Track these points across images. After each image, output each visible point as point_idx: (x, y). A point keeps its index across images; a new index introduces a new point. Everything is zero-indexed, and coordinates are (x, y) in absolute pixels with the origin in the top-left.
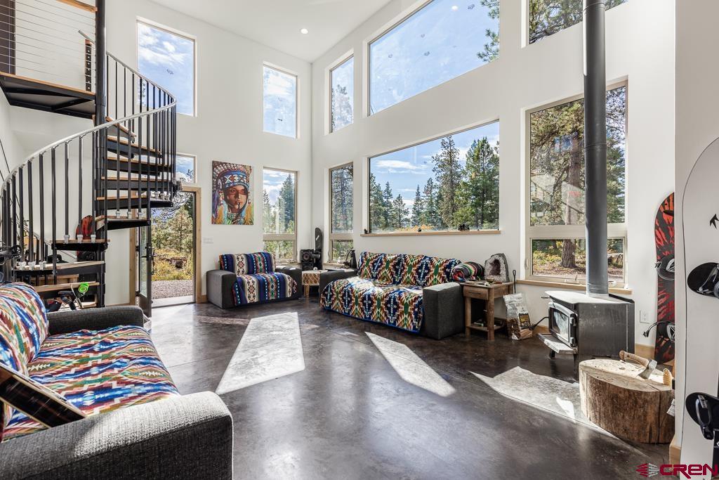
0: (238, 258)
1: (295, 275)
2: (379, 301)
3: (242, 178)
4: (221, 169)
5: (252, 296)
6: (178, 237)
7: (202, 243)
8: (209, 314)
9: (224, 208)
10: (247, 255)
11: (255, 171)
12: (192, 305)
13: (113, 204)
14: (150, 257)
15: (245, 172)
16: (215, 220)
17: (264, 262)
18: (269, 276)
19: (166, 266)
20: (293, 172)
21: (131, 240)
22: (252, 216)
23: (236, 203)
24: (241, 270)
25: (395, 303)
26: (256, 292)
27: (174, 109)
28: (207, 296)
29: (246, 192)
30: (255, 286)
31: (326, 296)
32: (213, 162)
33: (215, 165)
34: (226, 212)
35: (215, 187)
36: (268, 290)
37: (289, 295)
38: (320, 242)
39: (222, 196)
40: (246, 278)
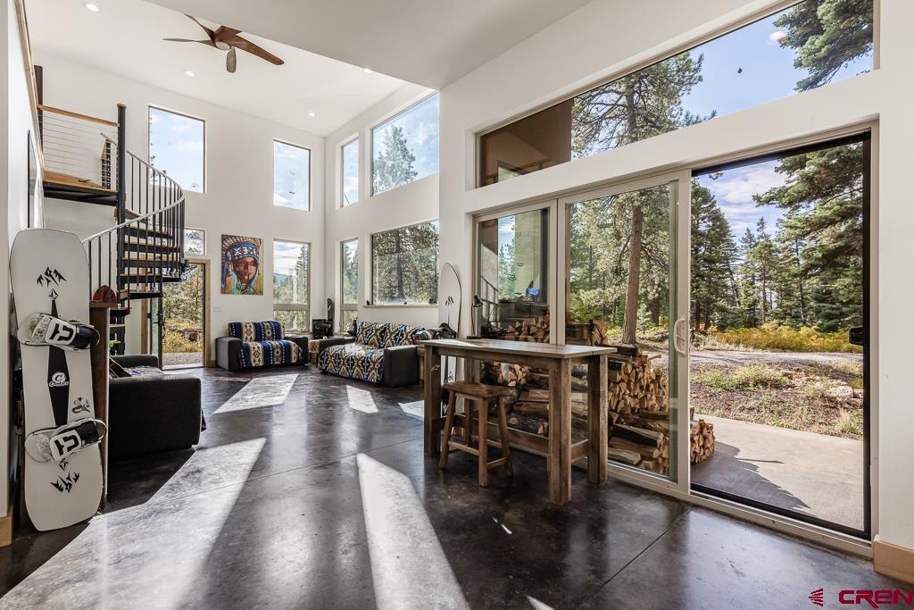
0: (246, 326)
1: (302, 342)
2: (358, 360)
3: (252, 251)
4: (230, 242)
5: (257, 361)
6: (193, 304)
7: (211, 312)
8: (217, 375)
9: (233, 279)
10: (255, 324)
11: (265, 243)
12: (202, 369)
13: (133, 279)
14: (161, 323)
15: (256, 244)
16: (225, 290)
17: (272, 330)
18: (275, 343)
19: (178, 338)
20: (305, 243)
21: (143, 308)
22: (262, 286)
23: (245, 274)
24: (249, 337)
25: (368, 362)
26: (261, 357)
27: (183, 204)
28: (216, 361)
29: (255, 263)
30: (261, 351)
31: (323, 359)
32: (223, 235)
33: (224, 238)
34: (236, 282)
35: (225, 258)
36: (274, 356)
37: (294, 361)
38: (331, 312)
39: (231, 268)
40: (252, 344)
